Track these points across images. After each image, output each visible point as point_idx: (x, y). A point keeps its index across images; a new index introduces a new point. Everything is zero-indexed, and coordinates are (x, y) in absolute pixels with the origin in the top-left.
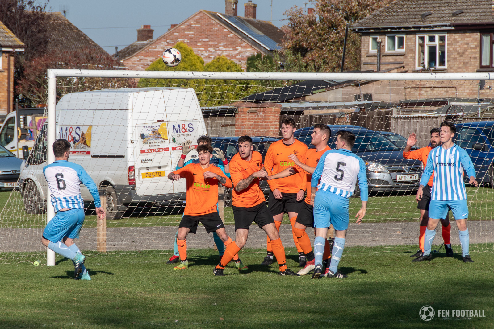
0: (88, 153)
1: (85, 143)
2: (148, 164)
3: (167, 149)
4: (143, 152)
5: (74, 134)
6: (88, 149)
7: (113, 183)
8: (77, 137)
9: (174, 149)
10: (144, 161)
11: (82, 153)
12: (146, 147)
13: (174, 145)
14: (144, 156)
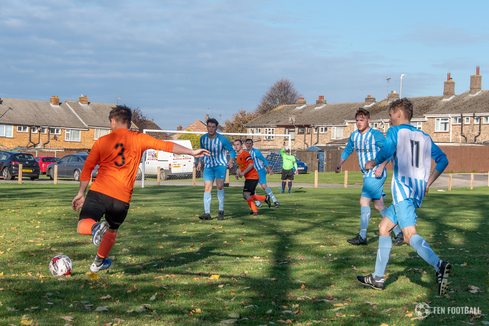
0: (157, 160)
1: (156, 156)
2: (175, 163)
3: (181, 159)
4: (174, 159)
5: (152, 154)
6: (157, 158)
7: (164, 169)
8: (154, 155)
9: (183, 159)
10: (174, 162)
11: (155, 160)
12: (175, 158)
13: (183, 158)
14: (174, 161)
